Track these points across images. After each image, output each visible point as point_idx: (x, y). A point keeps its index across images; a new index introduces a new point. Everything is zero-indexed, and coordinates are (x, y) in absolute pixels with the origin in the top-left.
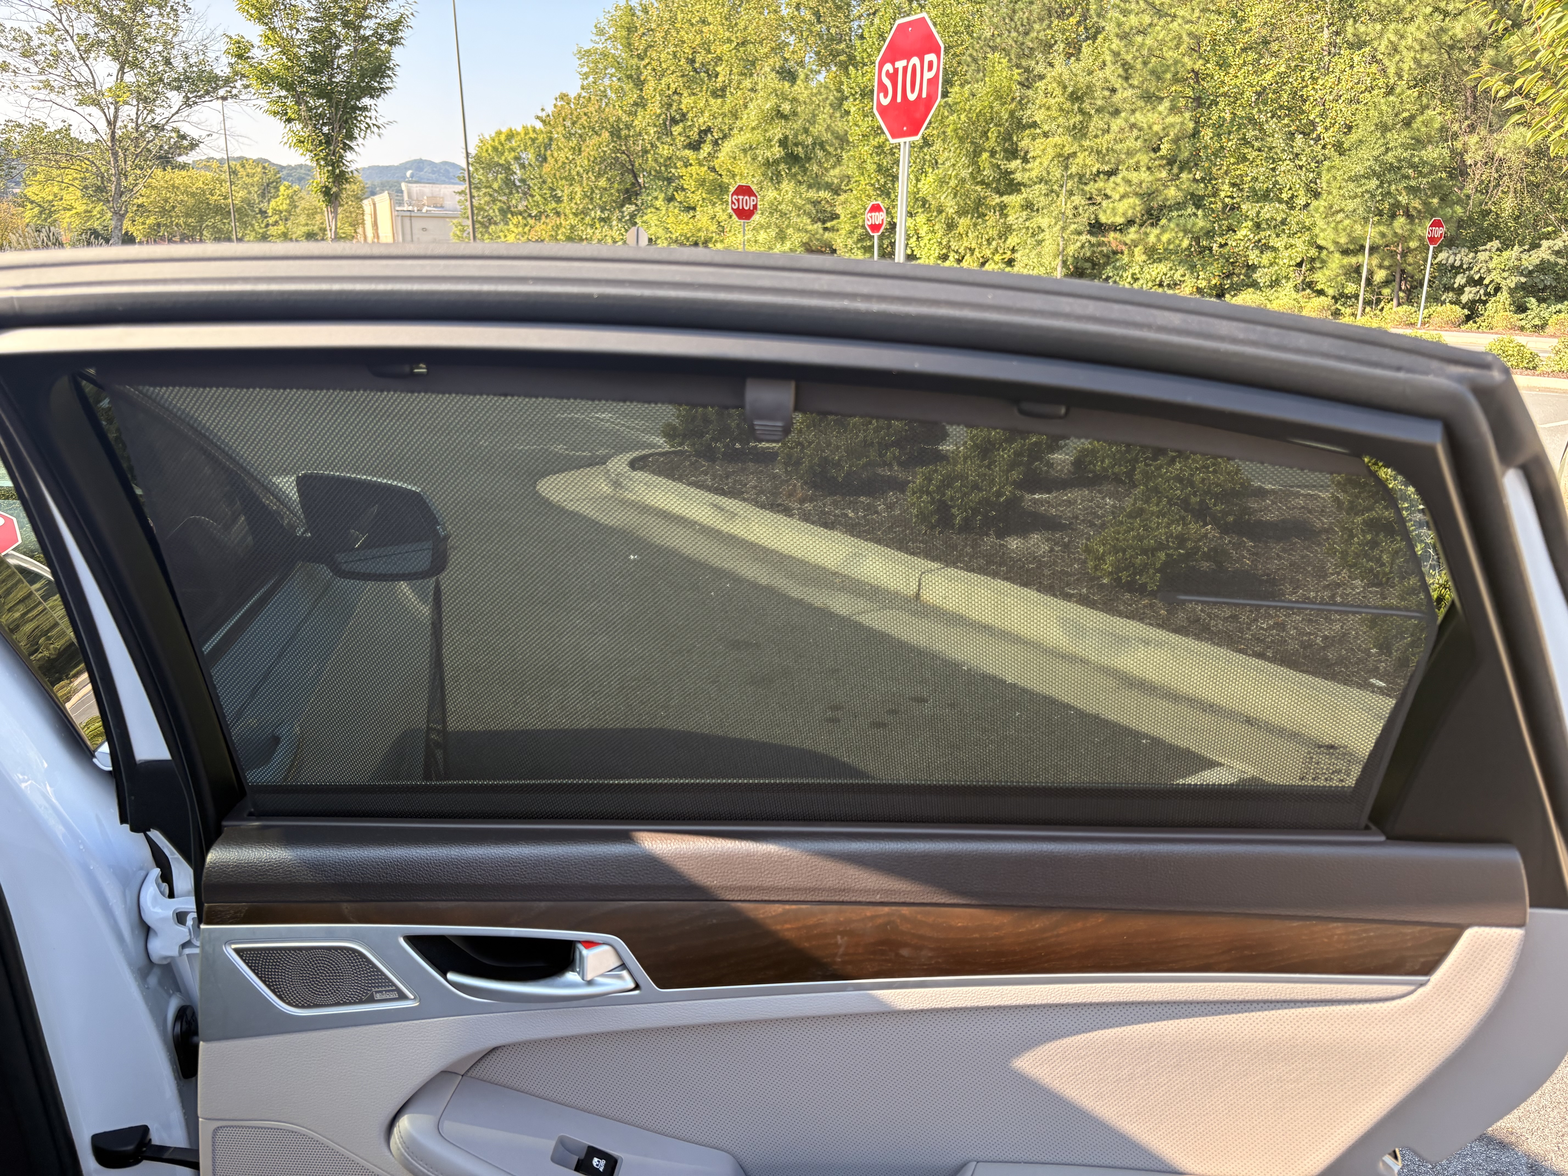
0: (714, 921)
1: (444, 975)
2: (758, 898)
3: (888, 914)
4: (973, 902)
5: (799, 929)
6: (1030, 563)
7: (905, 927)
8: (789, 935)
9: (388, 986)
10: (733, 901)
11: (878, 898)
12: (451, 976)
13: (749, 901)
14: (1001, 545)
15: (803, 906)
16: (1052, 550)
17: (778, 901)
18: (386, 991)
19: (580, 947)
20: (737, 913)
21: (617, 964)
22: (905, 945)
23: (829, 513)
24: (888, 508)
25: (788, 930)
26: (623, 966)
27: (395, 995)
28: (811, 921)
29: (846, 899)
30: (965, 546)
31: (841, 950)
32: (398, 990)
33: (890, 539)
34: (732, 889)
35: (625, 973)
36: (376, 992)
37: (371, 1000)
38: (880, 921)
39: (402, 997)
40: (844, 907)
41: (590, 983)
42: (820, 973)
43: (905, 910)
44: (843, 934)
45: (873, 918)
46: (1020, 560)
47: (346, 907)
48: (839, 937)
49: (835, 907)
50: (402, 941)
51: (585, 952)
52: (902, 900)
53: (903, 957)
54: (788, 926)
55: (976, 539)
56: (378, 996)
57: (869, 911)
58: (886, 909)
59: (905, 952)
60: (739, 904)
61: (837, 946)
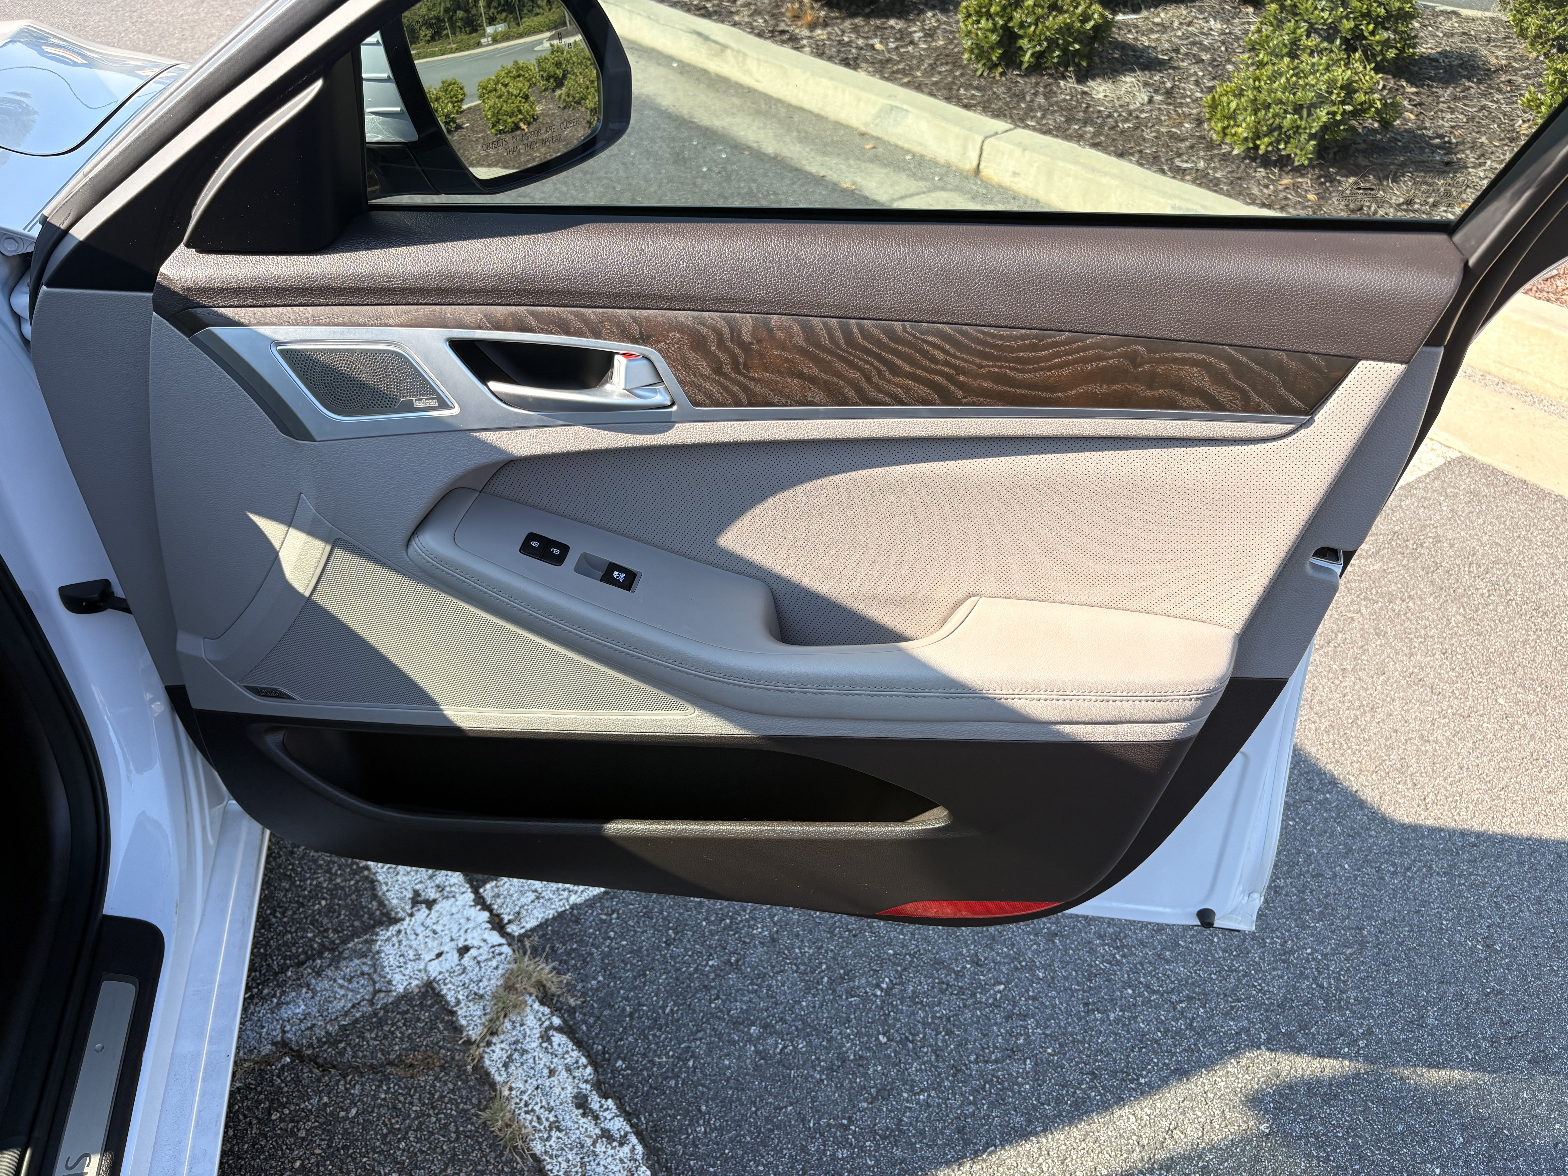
6: (1126, 120)
14: (1084, 93)
16: (1150, 101)
23: (849, 44)
24: (926, 35)
30: (1036, 94)
33: (935, 84)
46: (1110, 116)
55: (1049, 85)
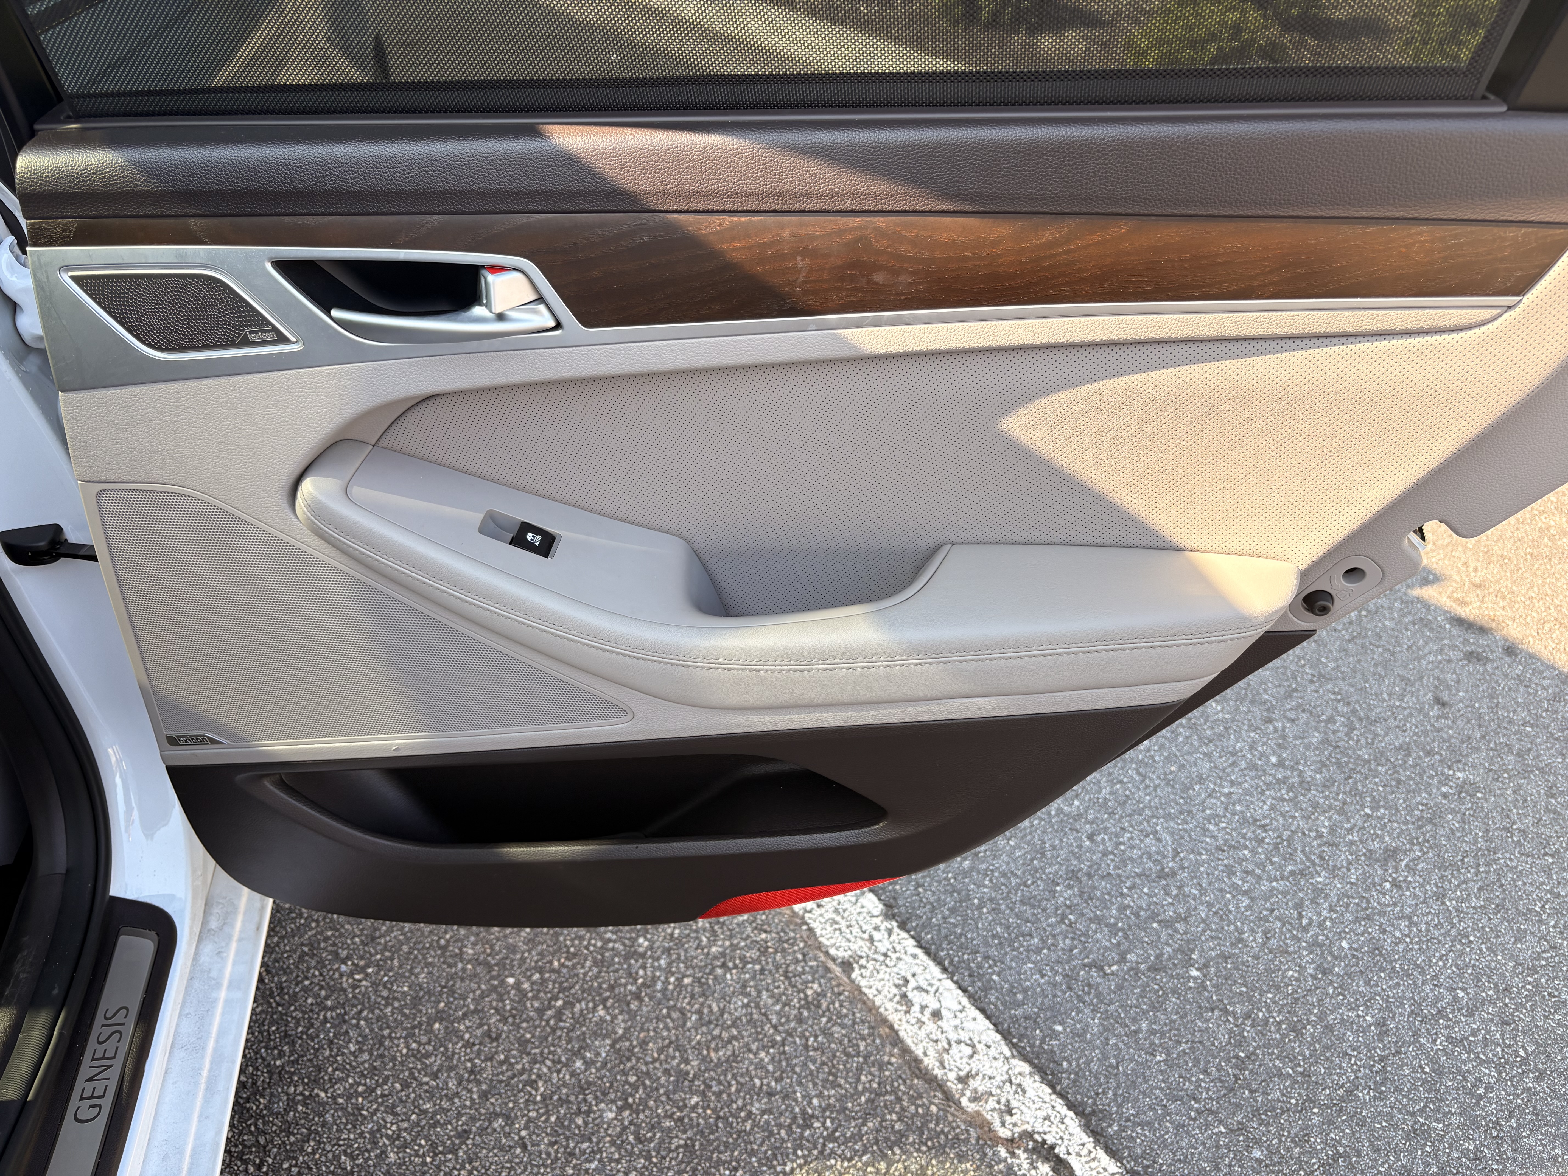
0: (646, 239)
1: (328, 312)
2: (699, 207)
3: (860, 228)
4: (967, 208)
5: (750, 248)
7: (880, 244)
8: (737, 256)
9: (263, 325)
10: (667, 212)
11: (847, 205)
12: (335, 313)
13: (687, 212)
15: (755, 218)
17: (724, 211)
18: (262, 332)
19: (485, 272)
20: (673, 228)
21: (533, 297)
22: (880, 268)
25: (737, 249)
26: (541, 299)
27: (272, 336)
28: (765, 238)
29: (809, 207)
31: (801, 277)
32: (275, 330)
34: (665, 194)
35: (542, 307)
36: (251, 333)
37: (245, 343)
38: (849, 237)
39: (282, 339)
40: (806, 219)
41: (501, 317)
42: (775, 307)
43: (881, 221)
44: (804, 254)
45: (841, 232)
47: (195, 223)
48: (799, 258)
49: (794, 219)
50: (269, 267)
51: (491, 278)
52: (879, 207)
53: (877, 284)
54: (736, 245)
56: (253, 338)
57: (837, 223)
58: (858, 220)
59: (879, 277)
60: (675, 216)
61: (796, 270)
